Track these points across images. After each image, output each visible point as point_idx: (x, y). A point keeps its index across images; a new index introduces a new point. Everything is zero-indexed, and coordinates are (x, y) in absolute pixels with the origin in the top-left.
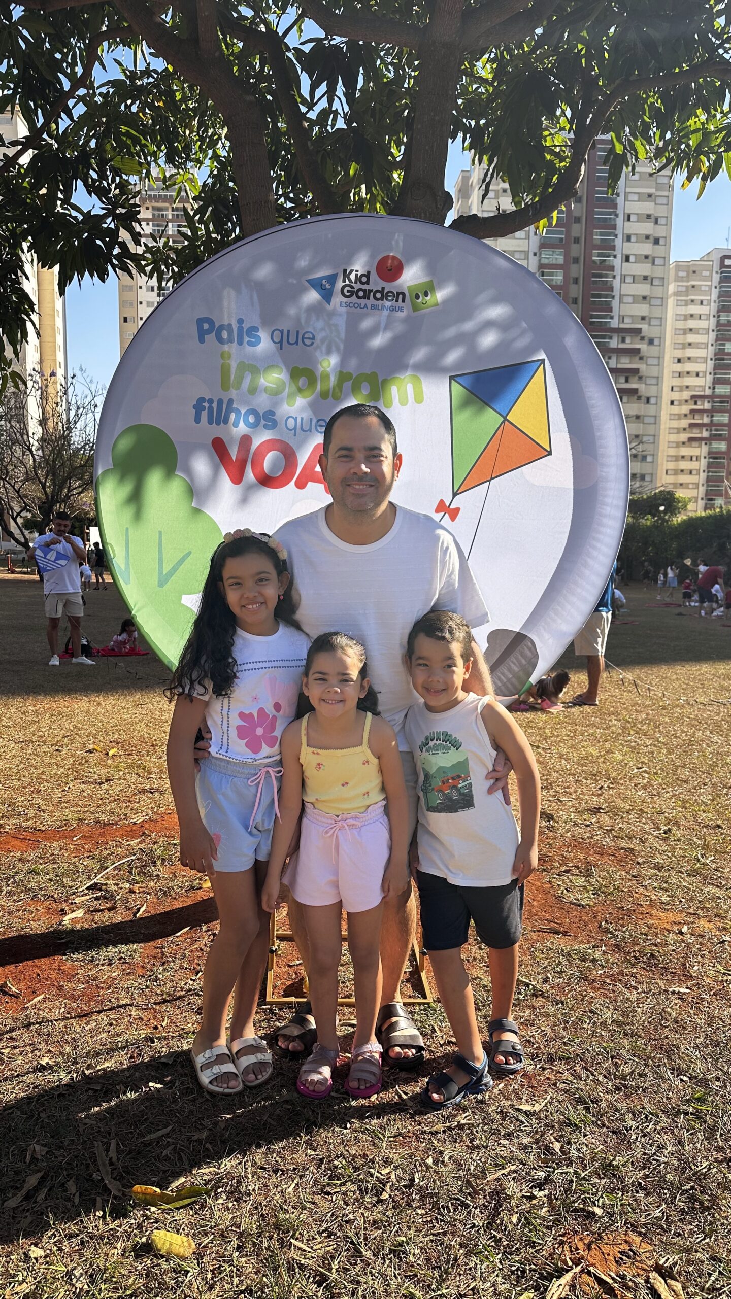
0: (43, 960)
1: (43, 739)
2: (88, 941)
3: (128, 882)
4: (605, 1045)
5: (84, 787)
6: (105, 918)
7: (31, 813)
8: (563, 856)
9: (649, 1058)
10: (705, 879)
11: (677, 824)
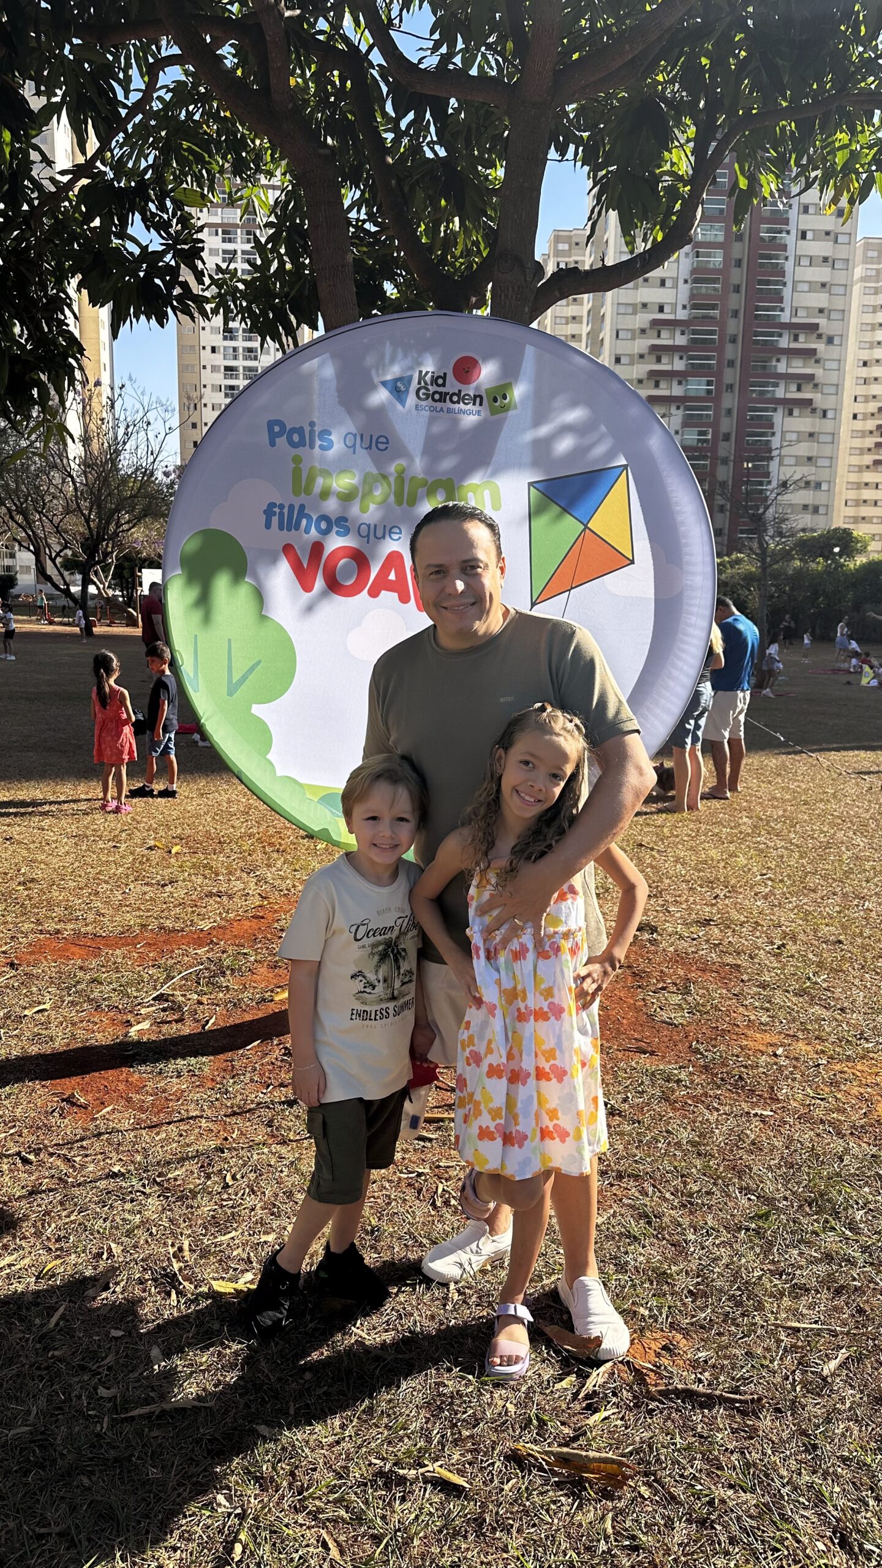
0: (110, 1072)
1: (99, 833)
2: (156, 1053)
3: (196, 992)
4: (676, 1164)
5: (146, 889)
6: (172, 1030)
7: (91, 917)
8: (662, 971)
9: (719, 1177)
10: (812, 998)
11: (794, 939)
